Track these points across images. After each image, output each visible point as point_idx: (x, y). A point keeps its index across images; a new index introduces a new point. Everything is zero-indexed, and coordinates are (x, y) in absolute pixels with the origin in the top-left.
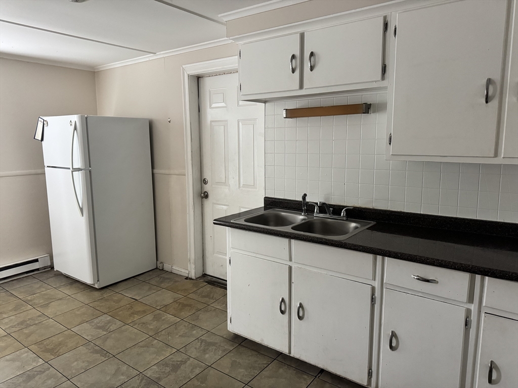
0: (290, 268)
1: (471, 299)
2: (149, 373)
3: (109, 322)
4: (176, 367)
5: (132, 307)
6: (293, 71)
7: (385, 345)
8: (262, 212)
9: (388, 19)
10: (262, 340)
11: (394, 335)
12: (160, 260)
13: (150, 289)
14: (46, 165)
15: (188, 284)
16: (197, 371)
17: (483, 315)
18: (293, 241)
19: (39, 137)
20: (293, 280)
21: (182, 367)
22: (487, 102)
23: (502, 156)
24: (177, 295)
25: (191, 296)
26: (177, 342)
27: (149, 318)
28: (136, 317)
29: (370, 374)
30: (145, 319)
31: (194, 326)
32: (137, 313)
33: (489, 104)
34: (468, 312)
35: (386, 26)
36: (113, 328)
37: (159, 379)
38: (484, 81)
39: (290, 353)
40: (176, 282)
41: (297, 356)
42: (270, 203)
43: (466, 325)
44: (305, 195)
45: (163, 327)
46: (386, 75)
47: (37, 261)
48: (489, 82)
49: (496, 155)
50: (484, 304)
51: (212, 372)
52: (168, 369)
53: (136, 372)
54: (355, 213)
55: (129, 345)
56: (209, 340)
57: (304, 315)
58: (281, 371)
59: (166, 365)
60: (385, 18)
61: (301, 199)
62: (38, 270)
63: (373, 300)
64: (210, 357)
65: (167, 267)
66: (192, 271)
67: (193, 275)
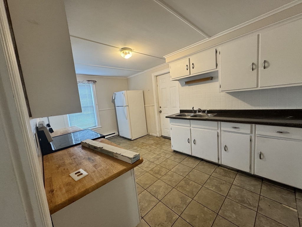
0: (190, 129)
1: (251, 132)
2: (151, 160)
3: (137, 148)
4: (158, 159)
5: (142, 145)
6: (187, 69)
7: (223, 150)
8: (180, 114)
9: (217, 49)
10: (183, 151)
11: (226, 146)
12: (148, 132)
13: (147, 140)
14: (116, 106)
15: (157, 138)
16: (164, 160)
17: (256, 137)
18: (191, 120)
19: (114, 98)
20: (191, 132)
21: (160, 159)
22: (253, 70)
23: (260, 87)
24: (154, 141)
25: (159, 141)
26: (157, 153)
27: (148, 147)
28: (144, 147)
29: (219, 159)
30: (147, 147)
31: (161, 149)
32: (144, 146)
33: (253, 71)
34: (251, 137)
35: (216, 52)
36: (138, 149)
37: (154, 161)
38: (251, 64)
39: (192, 154)
40: (154, 138)
41: (194, 155)
42: (182, 111)
43: (251, 141)
44: (193, 107)
45: (152, 149)
46: (218, 67)
47: (115, 133)
48: (253, 64)
49: (257, 87)
50: (256, 133)
51: (169, 160)
52: (156, 159)
53: (147, 160)
54: (210, 112)
55: (144, 154)
56: (166, 152)
57: (195, 143)
58: (189, 160)
59: (155, 158)
60: (216, 49)
61: (192, 109)
62: (115, 136)
63: (218, 136)
64: (167, 156)
65: (150, 134)
66: (158, 135)
67: (158, 136)
